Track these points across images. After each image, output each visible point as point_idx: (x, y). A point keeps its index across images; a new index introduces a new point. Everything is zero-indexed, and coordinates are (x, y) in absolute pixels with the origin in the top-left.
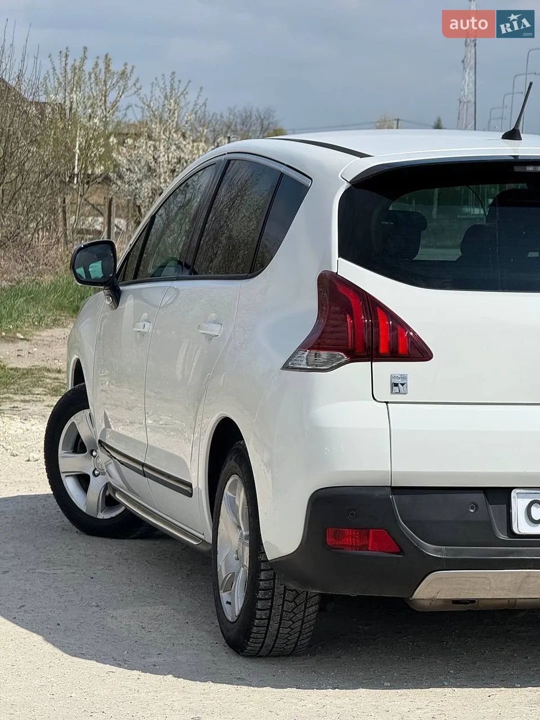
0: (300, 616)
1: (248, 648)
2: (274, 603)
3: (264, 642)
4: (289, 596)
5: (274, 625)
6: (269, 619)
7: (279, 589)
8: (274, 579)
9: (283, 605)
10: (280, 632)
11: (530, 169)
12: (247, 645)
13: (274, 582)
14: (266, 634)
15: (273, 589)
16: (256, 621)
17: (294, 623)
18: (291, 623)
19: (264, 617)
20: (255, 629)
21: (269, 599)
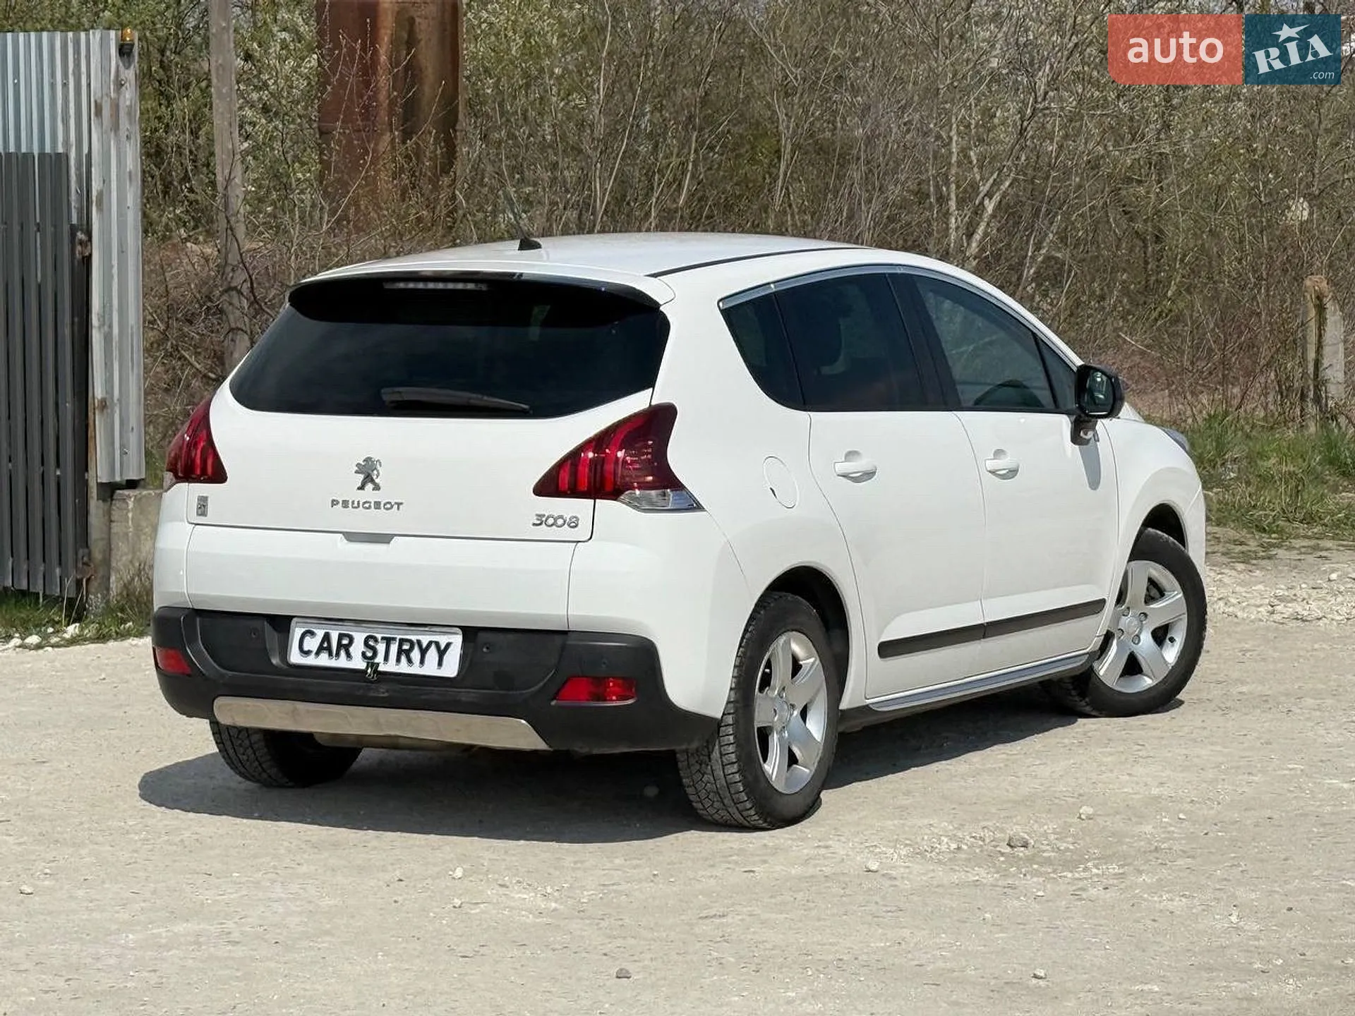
11: (402, 285)
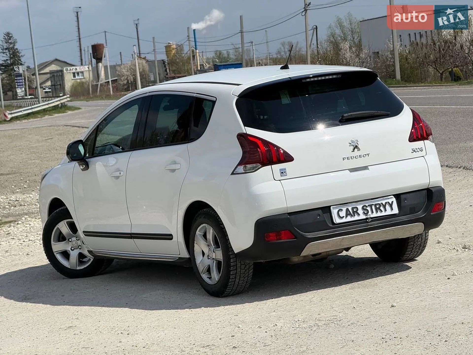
0: (247, 275)
1: (226, 293)
2: (237, 271)
3: (233, 288)
4: (243, 267)
5: (237, 280)
6: (235, 278)
7: (239, 265)
8: (236, 261)
9: (240, 271)
10: (240, 283)
12: (226, 291)
13: (237, 263)
14: (234, 285)
15: (236, 265)
16: (231, 280)
17: (245, 278)
18: (243, 278)
19: (233, 278)
20: (230, 284)
21: (235, 270)
